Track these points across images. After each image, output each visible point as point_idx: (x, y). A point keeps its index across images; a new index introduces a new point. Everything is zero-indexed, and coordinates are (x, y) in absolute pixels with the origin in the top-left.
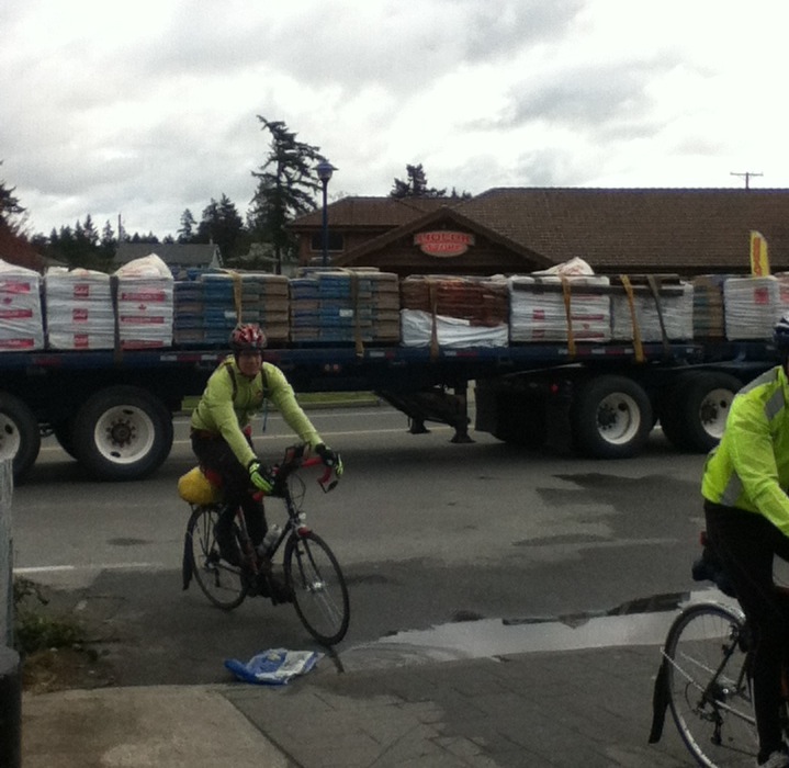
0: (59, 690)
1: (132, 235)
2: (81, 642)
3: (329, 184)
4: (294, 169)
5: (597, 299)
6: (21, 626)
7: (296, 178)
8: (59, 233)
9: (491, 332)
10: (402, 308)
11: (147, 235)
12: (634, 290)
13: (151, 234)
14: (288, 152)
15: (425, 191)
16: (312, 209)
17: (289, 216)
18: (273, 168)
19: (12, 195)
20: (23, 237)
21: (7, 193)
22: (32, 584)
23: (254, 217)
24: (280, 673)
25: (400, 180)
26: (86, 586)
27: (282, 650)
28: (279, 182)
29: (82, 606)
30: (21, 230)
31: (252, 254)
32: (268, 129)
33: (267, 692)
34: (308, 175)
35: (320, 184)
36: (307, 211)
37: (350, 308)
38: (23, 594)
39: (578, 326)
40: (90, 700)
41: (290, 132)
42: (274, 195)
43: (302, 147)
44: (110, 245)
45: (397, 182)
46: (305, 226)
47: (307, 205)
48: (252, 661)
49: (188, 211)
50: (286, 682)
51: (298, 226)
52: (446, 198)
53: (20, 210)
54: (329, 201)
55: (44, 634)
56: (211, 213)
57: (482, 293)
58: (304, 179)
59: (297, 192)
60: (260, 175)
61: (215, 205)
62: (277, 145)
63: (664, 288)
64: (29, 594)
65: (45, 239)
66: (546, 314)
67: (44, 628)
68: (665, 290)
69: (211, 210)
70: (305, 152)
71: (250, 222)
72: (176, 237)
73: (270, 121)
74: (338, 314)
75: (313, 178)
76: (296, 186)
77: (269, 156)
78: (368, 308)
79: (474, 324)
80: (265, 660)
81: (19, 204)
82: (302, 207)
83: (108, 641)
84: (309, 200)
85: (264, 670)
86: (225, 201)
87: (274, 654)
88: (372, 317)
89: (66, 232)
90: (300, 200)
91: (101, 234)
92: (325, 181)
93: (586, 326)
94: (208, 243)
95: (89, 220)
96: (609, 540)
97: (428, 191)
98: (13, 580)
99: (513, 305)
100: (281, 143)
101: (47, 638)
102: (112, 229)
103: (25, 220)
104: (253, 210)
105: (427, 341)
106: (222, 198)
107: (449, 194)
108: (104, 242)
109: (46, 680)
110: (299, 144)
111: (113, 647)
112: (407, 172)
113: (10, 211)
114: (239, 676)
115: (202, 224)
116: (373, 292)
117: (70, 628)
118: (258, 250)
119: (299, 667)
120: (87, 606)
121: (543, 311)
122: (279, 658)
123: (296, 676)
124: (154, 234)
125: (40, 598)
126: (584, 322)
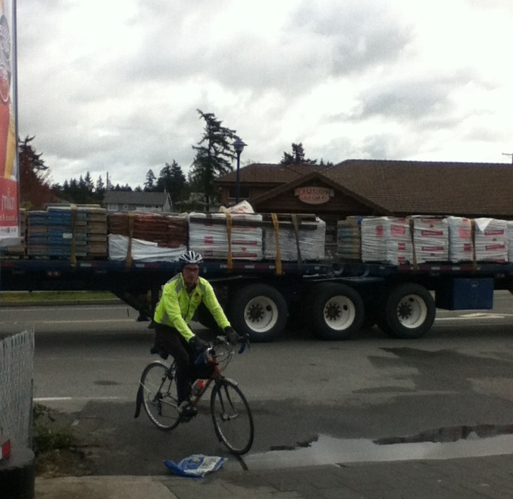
0: (60, 476)
1: (115, 185)
2: (75, 446)
3: (241, 154)
4: (220, 144)
5: (252, 230)
6: (37, 434)
7: (221, 151)
8: (69, 183)
9: (173, 251)
10: (108, 233)
11: (125, 186)
12: (280, 224)
13: (127, 185)
14: (216, 133)
15: (303, 161)
16: (230, 171)
17: (215, 175)
18: (206, 144)
19: (40, 158)
20: (46, 186)
21: (37, 157)
22: (45, 408)
23: (193, 175)
24: (199, 470)
25: (287, 153)
26: (79, 410)
27: (202, 456)
28: (209, 153)
29: (76, 423)
30: (45, 181)
31: (191, 199)
32: (203, 118)
33: (191, 482)
34: (228, 149)
35: (236, 155)
36: (227, 172)
37: (70, 233)
38: (39, 414)
39: (237, 249)
40: (79, 483)
41: (218, 120)
42: (206, 161)
43: (225, 130)
44: (101, 192)
45: (286, 154)
46: (226, 182)
47: (227, 169)
48: (182, 461)
49: (151, 171)
50: (203, 476)
51: (221, 182)
52: (317, 165)
53: (45, 168)
54: (241, 166)
55: (52, 440)
56: (166, 172)
57: (167, 224)
58: (226, 151)
59: (221, 160)
60: (197, 148)
61: (168, 167)
62: (209, 128)
63: (303, 223)
64: (43, 414)
65: (60, 187)
66: (214, 240)
67: (52, 437)
68: (304, 225)
69: (166, 171)
70: (226, 134)
71: (190, 179)
72: (143, 187)
73: (205, 113)
74: (61, 237)
75: (232, 151)
76: (220, 156)
77: (204, 136)
78: (84, 232)
79: (160, 246)
80: (190, 461)
81: (44, 164)
82: (224, 169)
83: (91, 446)
84: (228, 165)
85: (189, 468)
86: (175, 165)
87: (196, 458)
88: (86, 239)
89: (74, 182)
90: (223, 165)
91: (95, 185)
92: (239, 152)
93: (244, 249)
94: (163, 191)
95: (88, 175)
96: (414, 391)
97: (305, 161)
98: (34, 405)
99: (190, 233)
100: (211, 127)
101: (53, 443)
102: (102, 182)
103: (48, 174)
104: (192, 171)
105: (125, 256)
106: (173, 162)
107: (318, 163)
108: (98, 189)
109: (52, 470)
110: (223, 129)
111: (94, 450)
112: (292, 148)
113: (39, 169)
114: (174, 472)
115: (160, 179)
116: (88, 222)
117: (69, 437)
118: (195, 197)
119: (212, 467)
120: (79, 423)
121: (212, 238)
122: (199, 460)
123: (210, 473)
124: (129, 185)
125: (49, 417)
126: (243, 246)
